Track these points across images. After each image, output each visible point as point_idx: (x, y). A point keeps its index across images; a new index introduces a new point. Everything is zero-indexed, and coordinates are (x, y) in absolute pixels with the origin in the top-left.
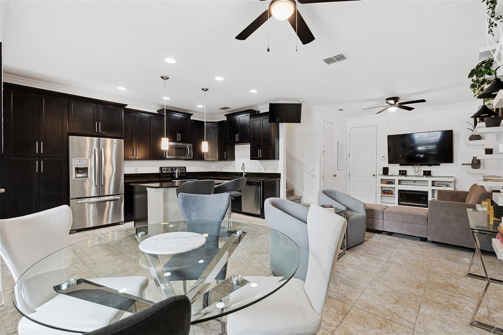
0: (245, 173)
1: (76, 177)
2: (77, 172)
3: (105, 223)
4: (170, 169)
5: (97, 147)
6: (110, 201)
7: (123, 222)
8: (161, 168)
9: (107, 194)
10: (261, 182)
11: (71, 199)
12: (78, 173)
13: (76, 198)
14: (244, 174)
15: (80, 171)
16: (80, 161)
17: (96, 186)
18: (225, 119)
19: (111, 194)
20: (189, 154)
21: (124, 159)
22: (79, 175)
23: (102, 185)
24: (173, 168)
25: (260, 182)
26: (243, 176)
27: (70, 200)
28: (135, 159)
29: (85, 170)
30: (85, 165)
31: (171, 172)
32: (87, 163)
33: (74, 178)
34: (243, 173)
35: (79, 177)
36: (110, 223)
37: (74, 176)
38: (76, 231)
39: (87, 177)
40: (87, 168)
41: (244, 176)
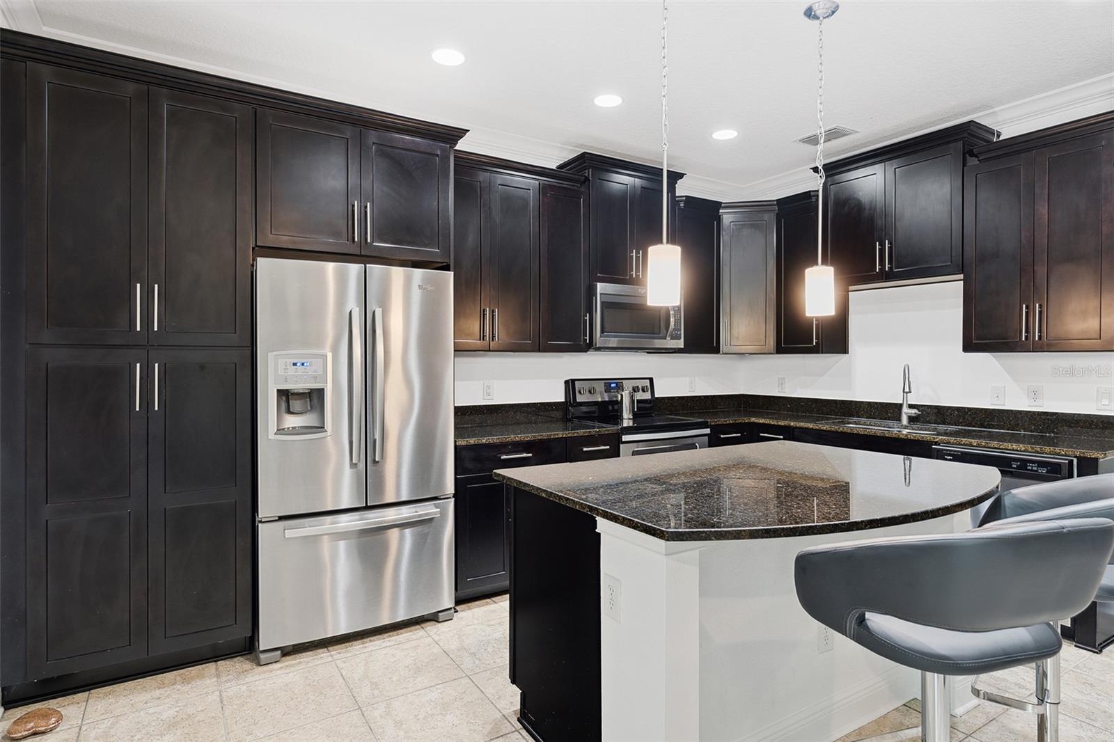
0: (911, 406)
1: (280, 431)
2: (284, 405)
3: (385, 620)
4: (600, 387)
5: (359, 306)
6: (402, 526)
7: (450, 609)
8: (570, 385)
9: (390, 498)
10: (1075, 461)
11: (261, 522)
12: (289, 412)
13: (281, 518)
14: (905, 410)
15: (296, 404)
16: (295, 364)
17: (353, 465)
18: (816, 183)
19: (404, 499)
20: (674, 330)
21: (455, 351)
22: (292, 421)
23: (375, 462)
24: (610, 384)
25: (1071, 462)
26: (899, 419)
27: (260, 525)
28: (490, 351)
29: (314, 398)
30: (315, 378)
31: (602, 397)
32: (321, 372)
33: (271, 436)
34: (901, 405)
35: (294, 431)
36: (401, 617)
37: (273, 427)
38: (279, 652)
39: (321, 428)
40: (320, 392)
41: (905, 420)
